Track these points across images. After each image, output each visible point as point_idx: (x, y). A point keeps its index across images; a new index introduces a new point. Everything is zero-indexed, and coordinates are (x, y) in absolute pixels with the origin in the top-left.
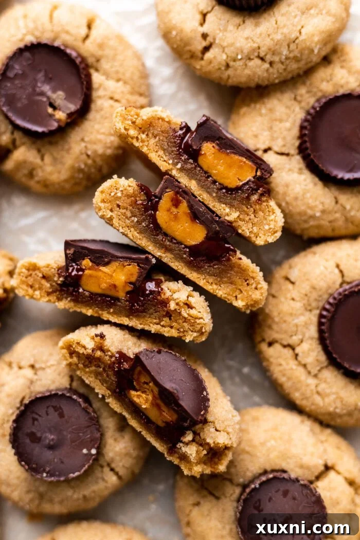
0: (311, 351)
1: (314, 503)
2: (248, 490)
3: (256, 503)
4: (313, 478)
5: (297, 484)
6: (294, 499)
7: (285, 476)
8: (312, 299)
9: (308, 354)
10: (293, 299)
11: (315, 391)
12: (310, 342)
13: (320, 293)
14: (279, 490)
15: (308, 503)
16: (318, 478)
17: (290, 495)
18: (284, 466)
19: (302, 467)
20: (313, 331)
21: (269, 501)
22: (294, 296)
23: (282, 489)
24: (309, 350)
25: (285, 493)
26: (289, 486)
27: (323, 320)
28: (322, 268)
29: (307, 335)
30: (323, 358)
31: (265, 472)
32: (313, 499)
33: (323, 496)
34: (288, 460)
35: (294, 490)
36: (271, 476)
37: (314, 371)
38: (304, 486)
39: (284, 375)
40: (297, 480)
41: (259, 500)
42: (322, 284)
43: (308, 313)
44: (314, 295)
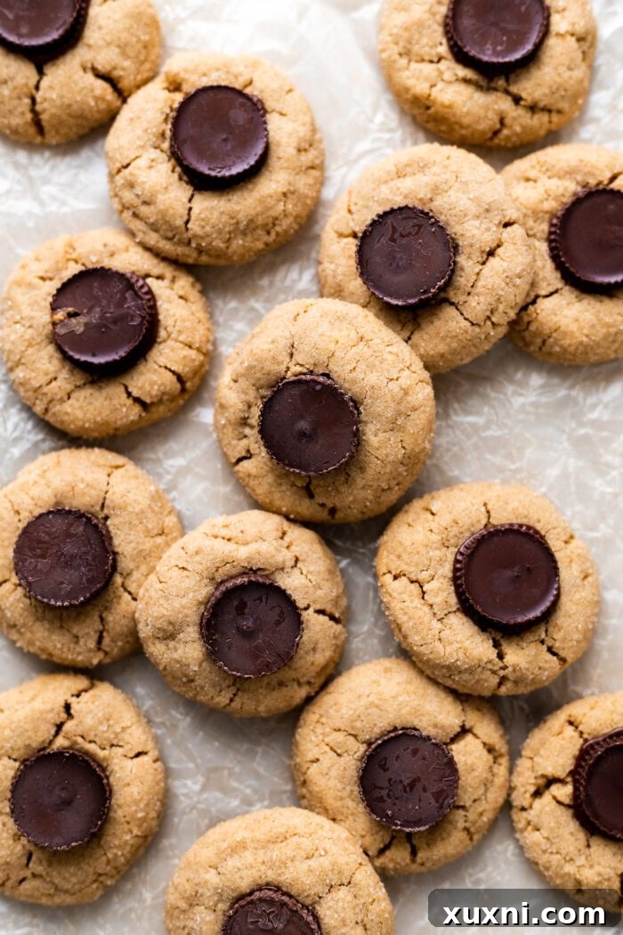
0: (442, 591)
1: (445, 764)
2: (373, 746)
3: (381, 761)
4: (448, 741)
5: (429, 743)
6: (424, 759)
7: (416, 733)
8: (451, 534)
9: (438, 593)
10: (431, 531)
11: (437, 637)
12: (442, 580)
13: (462, 530)
14: (408, 748)
15: (438, 764)
16: (454, 740)
17: (420, 754)
18: (416, 723)
19: (435, 726)
20: (447, 569)
21: (397, 760)
22: (432, 527)
23: (411, 747)
24: (439, 589)
25: (415, 752)
26: (419, 744)
27: (458, 566)
28: (468, 503)
29: (440, 572)
30: (453, 600)
31: (395, 729)
32: (445, 760)
33: (456, 759)
34: (421, 717)
35: (425, 750)
36: (401, 732)
37: (440, 614)
38: (435, 745)
39: (405, 614)
40: (429, 738)
41: (386, 759)
42: (465, 521)
43: (444, 549)
44: (455, 530)
